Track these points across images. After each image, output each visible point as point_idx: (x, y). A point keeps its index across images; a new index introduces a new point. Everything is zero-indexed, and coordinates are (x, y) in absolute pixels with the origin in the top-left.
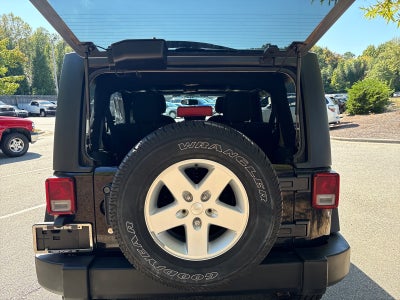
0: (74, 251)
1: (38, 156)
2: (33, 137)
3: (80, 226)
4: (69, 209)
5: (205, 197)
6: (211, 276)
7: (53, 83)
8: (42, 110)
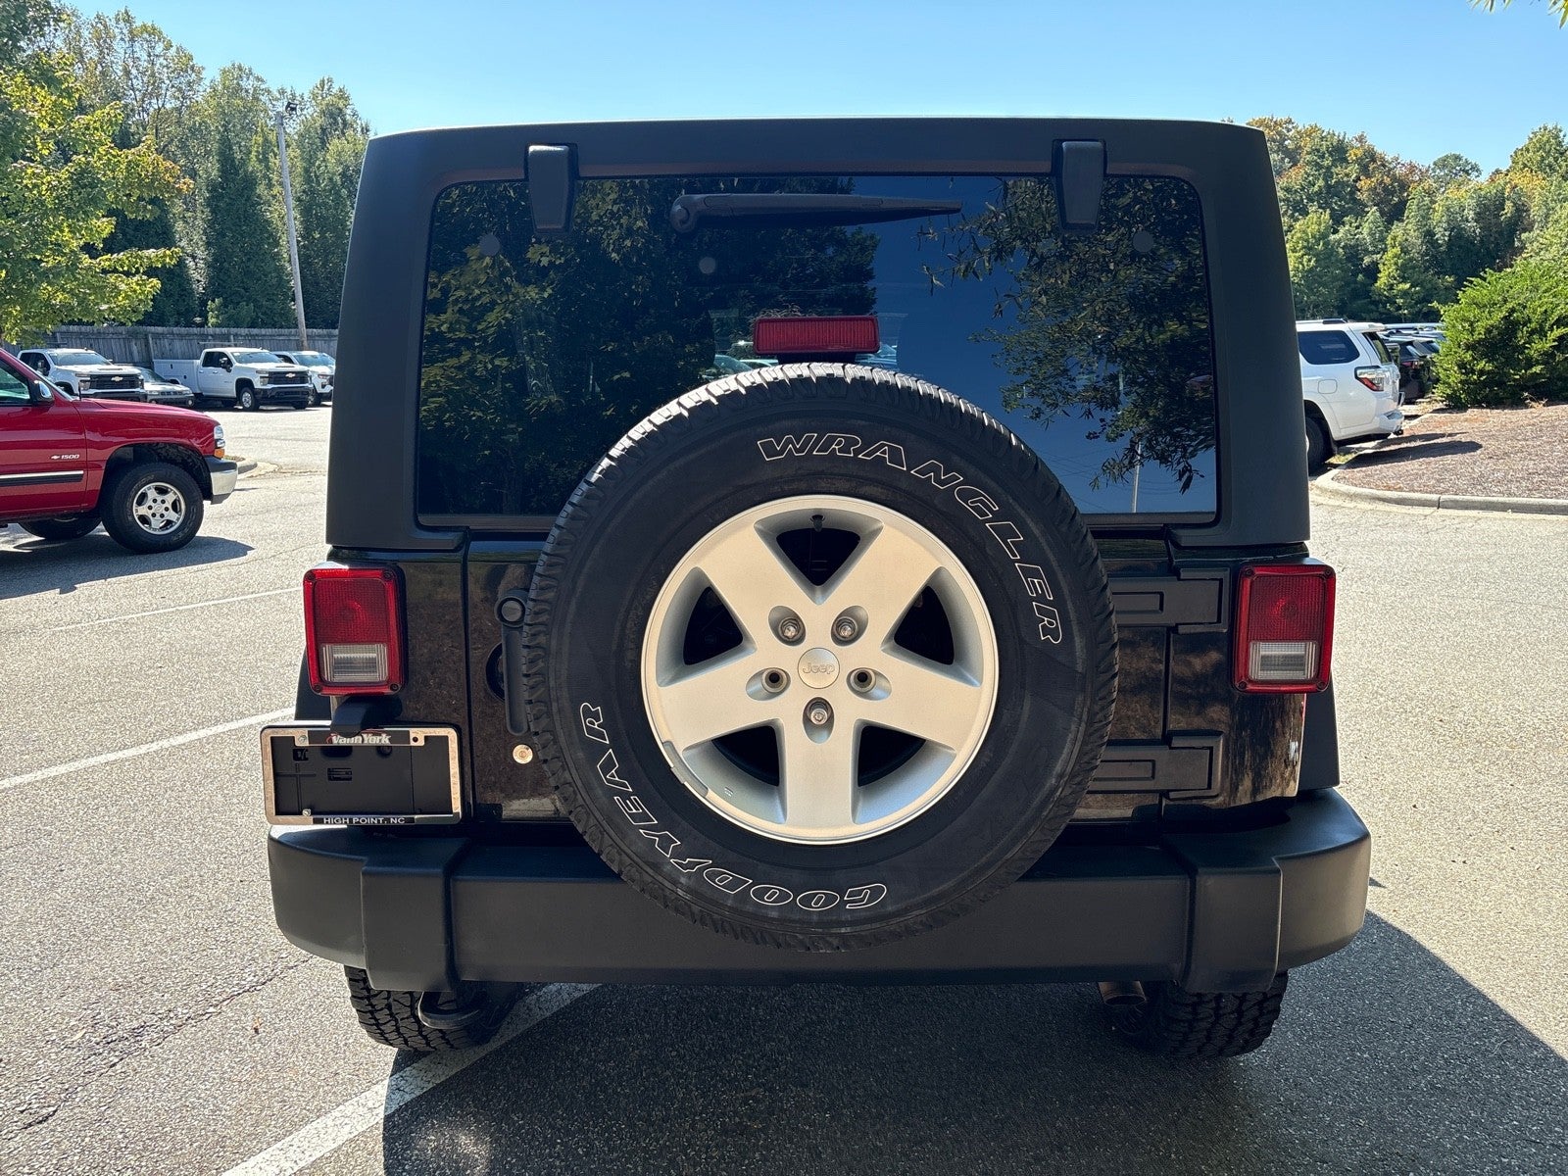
0: (395, 820)
1: (236, 550)
2: (218, 480)
3: (418, 735)
4: (381, 674)
5: (847, 629)
6: (861, 898)
7: (282, 283)
8: (244, 384)
